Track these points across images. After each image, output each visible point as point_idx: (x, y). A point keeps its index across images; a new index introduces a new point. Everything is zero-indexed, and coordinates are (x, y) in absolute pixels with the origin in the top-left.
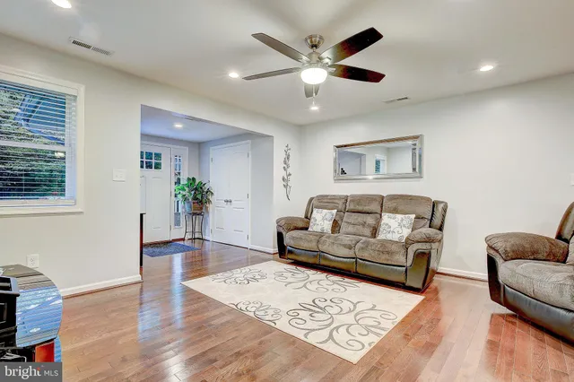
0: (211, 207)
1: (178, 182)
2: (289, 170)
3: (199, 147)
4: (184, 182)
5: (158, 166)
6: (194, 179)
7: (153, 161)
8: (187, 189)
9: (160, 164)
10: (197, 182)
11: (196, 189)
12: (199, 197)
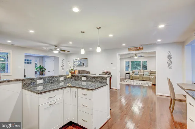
0: (45, 73)
1: (36, 67)
2: (63, 64)
3: (42, 58)
4: (38, 66)
5: (31, 63)
6: (41, 66)
7: (27, 61)
8: (39, 69)
9: (31, 62)
10: (42, 66)
11: (41, 68)
12: (42, 70)
